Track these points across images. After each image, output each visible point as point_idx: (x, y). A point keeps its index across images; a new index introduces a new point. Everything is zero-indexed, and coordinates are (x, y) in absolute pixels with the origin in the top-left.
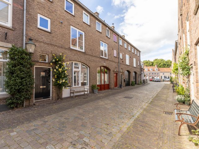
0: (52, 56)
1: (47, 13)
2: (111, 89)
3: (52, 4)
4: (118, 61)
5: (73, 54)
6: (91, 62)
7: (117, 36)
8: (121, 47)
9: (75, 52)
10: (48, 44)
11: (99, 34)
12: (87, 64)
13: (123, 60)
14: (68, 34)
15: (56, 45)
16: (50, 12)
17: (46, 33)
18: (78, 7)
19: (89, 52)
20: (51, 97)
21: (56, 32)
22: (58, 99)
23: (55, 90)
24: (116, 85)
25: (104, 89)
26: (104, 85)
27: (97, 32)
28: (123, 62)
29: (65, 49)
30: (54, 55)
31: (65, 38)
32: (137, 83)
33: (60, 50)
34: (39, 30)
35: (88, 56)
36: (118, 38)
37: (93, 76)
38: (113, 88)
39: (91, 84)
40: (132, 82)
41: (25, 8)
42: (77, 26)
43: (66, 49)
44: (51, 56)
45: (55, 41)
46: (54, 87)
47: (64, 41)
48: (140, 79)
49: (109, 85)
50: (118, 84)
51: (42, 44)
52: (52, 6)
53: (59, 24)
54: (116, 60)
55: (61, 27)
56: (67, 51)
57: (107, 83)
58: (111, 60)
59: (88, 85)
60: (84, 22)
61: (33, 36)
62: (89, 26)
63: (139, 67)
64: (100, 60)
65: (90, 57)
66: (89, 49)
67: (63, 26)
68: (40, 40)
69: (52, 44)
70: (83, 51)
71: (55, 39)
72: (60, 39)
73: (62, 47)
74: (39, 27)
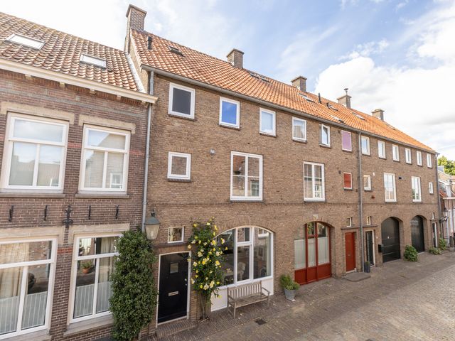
0: (192, 228)
1: (185, 146)
2: (337, 278)
3: (195, 123)
4: (356, 200)
6: (279, 219)
7: (354, 135)
8: (366, 160)
9: (240, 207)
10: (184, 206)
11: (299, 147)
12: (269, 227)
13: (375, 193)
14: (226, 172)
15: (200, 202)
16: (190, 141)
17: (182, 184)
19: (274, 198)
20: (188, 314)
21: (201, 175)
22: (201, 318)
23: (195, 298)
24: (351, 264)
25: (316, 278)
26: (316, 268)
27: (293, 144)
28: (373, 197)
29: (219, 207)
30: (195, 225)
31: (219, 182)
32: (428, 245)
33: (206, 210)
34: (170, 183)
35: (270, 209)
36: (357, 138)
37: (284, 253)
38: (343, 274)
39: (280, 273)
40: (407, 249)
41: (148, 153)
42: (247, 148)
43: (219, 205)
44: (189, 228)
45: (199, 194)
46: (193, 292)
47: (218, 189)
49: (329, 266)
50: (358, 261)
51: (174, 209)
52: (195, 128)
53: (207, 158)
54: (353, 198)
55: (211, 161)
56: (223, 210)
57: (323, 260)
58: (335, 201)
59: (272, 276)
60: (261, 134)
61: (160, 198)
62: (274, 137)
63: (434, 200)
64: (304, 208)
65: (277, 209)
66: (275, 191)
67: (215, 158)
68: (171, 202)
69: (194, 202)
70: (260, 198)
71: (198, 191)
72: (208, 188)
73: (211, 204)
74: (170, 176)
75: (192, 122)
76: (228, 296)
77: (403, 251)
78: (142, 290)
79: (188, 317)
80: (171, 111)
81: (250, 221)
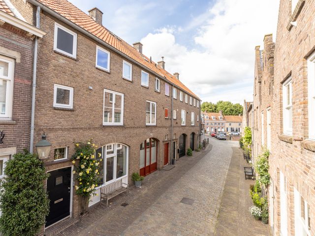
0: (74, 147)
1: (68, 80)
2: (160, 170)
3: (77, 63)
4: (170, 125)
5: (106, 134)
6: (133, 137)
7: (171, 86)
8: (175, 102)
9: (108, 130)
10: (68, 130)
11: (145, 90)
12: (127, 143)
13: (178, 121)
14: (100, 104)
15: (81, 127)
16: (73, 77)
17: (66, 112)
18: (116, 57)
19: (130, 123)
20: (71, 214)
21: (82, 106)
22: (82, 214)
23: (77, 201)
24: (166, 161)
25: (150, 172)
26: (149, 166)
27: (142, 88)
28: (177, 123)
29: (95, 130)
30: (78, 145)
31: (95, 111)
32: (195, 148)
33: (86, 133)
34: (56, 111)
35: (127, 131)
36: (172, 89)
37: (135, 159)
38: (163, 167)
39: (132, 172)
40: (188, 150)
41: (34, 82)
42: (114, 87)
43: (95, 129)
44: (72, 147)
45: (80, 120)
47: (94, 117)
48: (200, 142)
49: (156, 164)
50: (169, 159)
51: (60, 132)
52: (77, 66)
53: (86, 93)
54: (168, 124)
55: (90, 95)
56: (97, 132)
57: (153, 161)
58: (160, 125)
59: (127, 175)
60: (123, 79)
61: (46, 123)
62: (131, 82)
63: (198, 125)
64: (146, 130)
65: (132, 131)
66: (130, 118)
67: (93, 93)
68: (57, 127)
69: (76, 127)
70: (121, 123)
71: (79, 118)
72: (87, 115)
73: (89, 128)
74: (56, 105)
75: (75, 61)
76: (101, 193)
77: (186, 151)
78: (37, 203)
79: (71, 216)
80: (55, 48)
81: (116, 139)
